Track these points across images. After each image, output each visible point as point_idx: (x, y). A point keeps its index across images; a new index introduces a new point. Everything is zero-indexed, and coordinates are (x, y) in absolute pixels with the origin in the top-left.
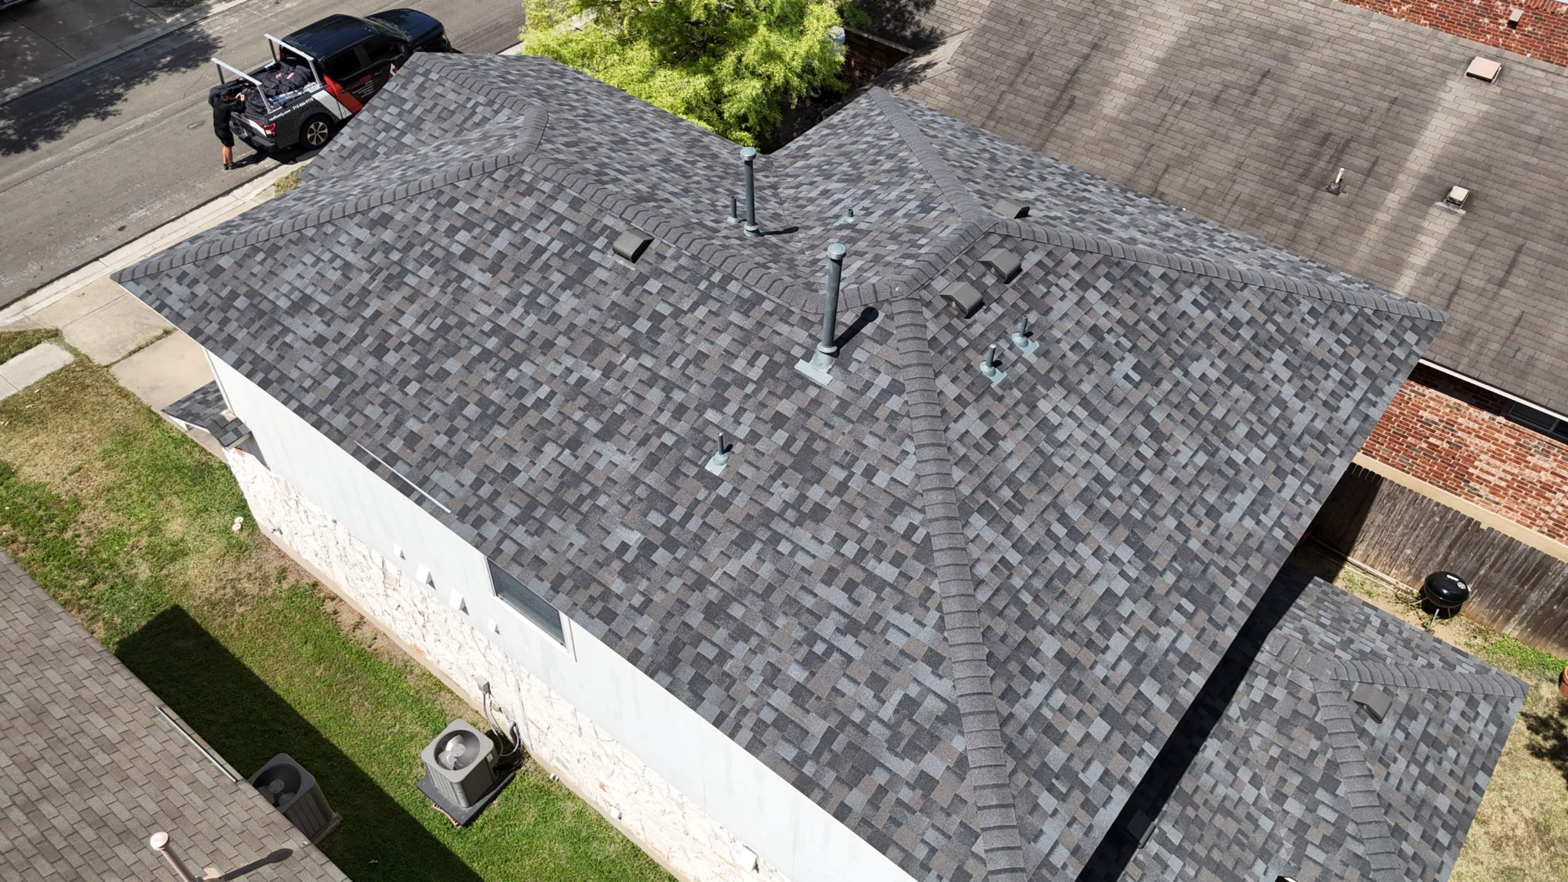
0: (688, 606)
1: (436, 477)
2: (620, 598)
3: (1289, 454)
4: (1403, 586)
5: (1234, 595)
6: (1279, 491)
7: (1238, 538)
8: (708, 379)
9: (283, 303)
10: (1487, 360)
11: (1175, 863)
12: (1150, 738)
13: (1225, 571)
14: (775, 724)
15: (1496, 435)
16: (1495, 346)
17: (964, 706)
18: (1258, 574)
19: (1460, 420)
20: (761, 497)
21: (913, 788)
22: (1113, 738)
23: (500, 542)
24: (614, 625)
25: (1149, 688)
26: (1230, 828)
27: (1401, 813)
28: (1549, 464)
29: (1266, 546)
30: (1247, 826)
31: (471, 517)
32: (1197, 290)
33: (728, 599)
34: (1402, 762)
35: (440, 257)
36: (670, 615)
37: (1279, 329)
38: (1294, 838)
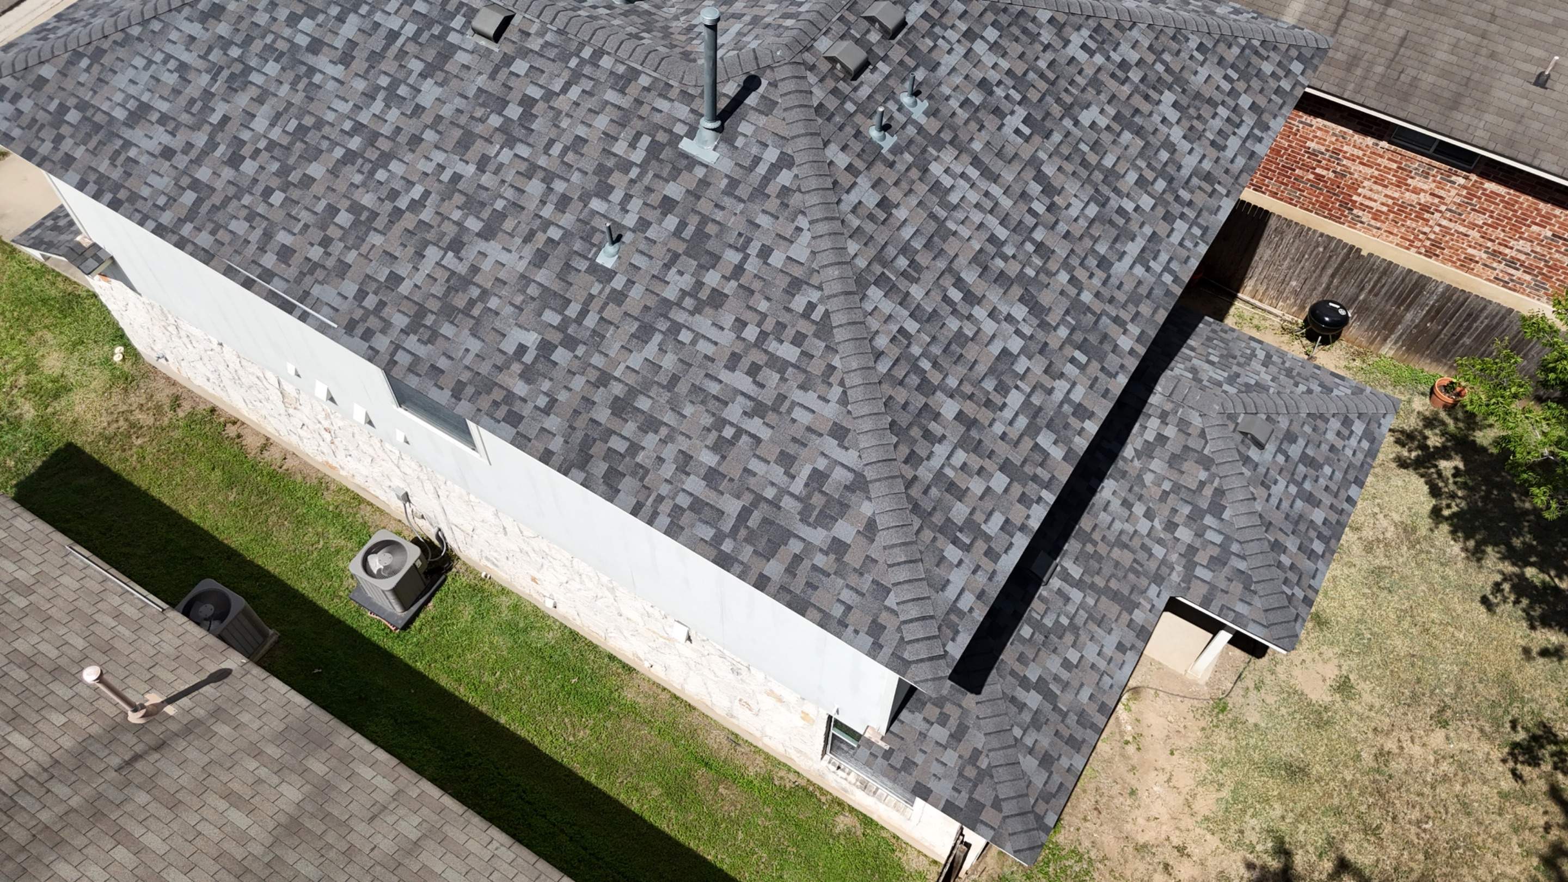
0: (594, 403)
1: (316, 291)
2: (524, 400)
3: (1178, 198)
4: (1289, 317)
5: (1125, 343)
6: (1168, 236)
7: (1128, 287)
8: (590, 167)
9: (120, 114)
10: (1372, 84)
11: (1076, 595)
12: (1047, 486)
13: (1116, 320)
14: (692, 508)
15: (1379, 160)
16: (1379, 69)
17: (870, 474)
18: (1147, 320)
19: (1345, 148)
20: (657, 287)
21: (827, 554)
22: (1012, 489)
23: (393, 354)
24: (521, 428)
25: (1045, 439)
26: (1126, 558)
27: (1281, 529)
28: (1428, 185)
29: (1156, 292)
30: (1142, 556)
31: (360, 330)
32: (1085, 32)
33: (633, 392)
34: (1282, 483)
35: (285, 50)
36: (576, 412)
37: (1168, 70)
38: (1183, 561)
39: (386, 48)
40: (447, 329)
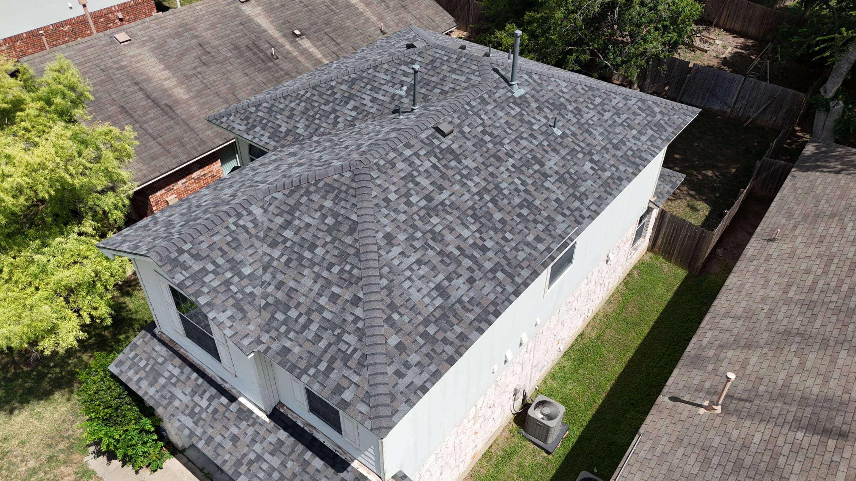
39: (440, 171)
40: (582, 189)
